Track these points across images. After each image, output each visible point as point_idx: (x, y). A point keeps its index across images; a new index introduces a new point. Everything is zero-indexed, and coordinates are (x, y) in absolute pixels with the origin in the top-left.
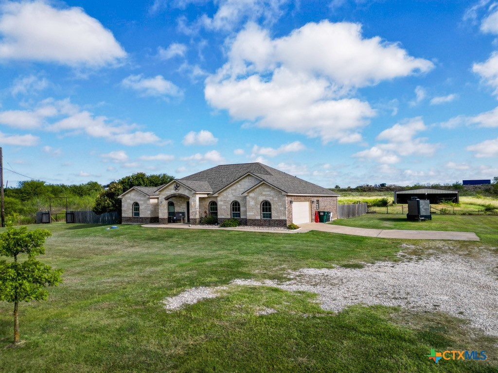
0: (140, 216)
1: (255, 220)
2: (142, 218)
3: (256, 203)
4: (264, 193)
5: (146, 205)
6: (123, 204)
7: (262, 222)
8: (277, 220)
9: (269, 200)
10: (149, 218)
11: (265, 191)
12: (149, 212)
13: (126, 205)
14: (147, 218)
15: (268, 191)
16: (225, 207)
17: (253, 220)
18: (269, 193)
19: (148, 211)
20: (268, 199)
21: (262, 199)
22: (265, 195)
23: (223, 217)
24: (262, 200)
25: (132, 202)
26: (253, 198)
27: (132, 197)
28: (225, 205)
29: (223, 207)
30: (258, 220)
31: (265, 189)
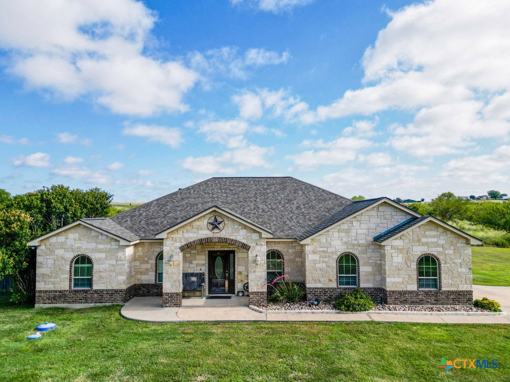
0: (95, 287)
1: (405, 292)
2: (102, 291)
3: (407, 260)
4: (424, 240)
5: (114, 262)
6: (39, 259)
7: (420, 297)
8: (452, 292)
9: (436, 254)
10: (121, 291)
11: (426, 237)
12: (123, 278)
13: (50, 262)
14: (116, 291)
15: (434, 237)
16: (324, 265)
17: (400, 293)
18: (435, 240)
19: (120, 274)
20: (434, 251)
21: (419, 251)
22: (427, 244)
23: (320, 285)
24: (419, 254)
25: (70, 256)
26: (400, 250)
27: (70, 242)
28: (323, 262)
29: (318, 266)
30: (411, 292)
31: (427, 233)
